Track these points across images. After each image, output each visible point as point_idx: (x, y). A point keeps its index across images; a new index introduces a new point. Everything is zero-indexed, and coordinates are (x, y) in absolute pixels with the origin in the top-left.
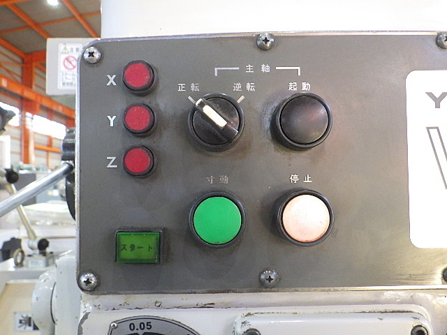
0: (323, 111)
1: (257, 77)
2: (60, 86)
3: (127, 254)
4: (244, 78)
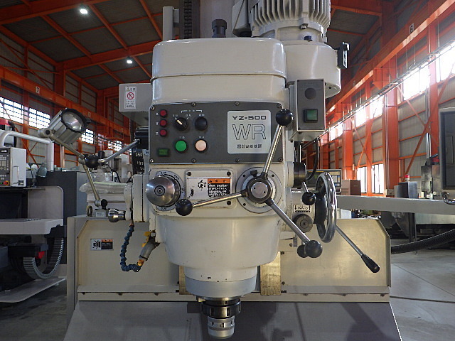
0: (205, 123)
1: (191, 113)
2: (126, 107)
3: (161, 154)
4: (188, 113)
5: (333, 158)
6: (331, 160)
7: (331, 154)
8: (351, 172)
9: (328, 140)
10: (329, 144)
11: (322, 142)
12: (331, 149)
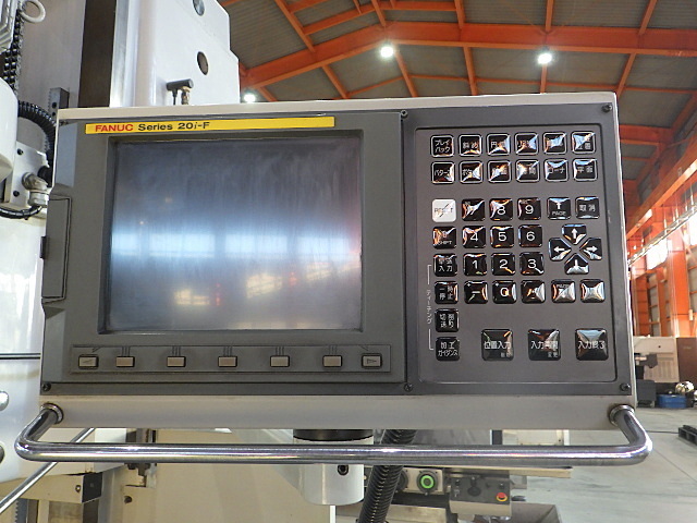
5: (655, 300)
6: (653, 303)
7: (652, 292)
8: (687, 324)
9: (645, 269)
10: (647, 276)
11: (634, 272)
12: (652, 284)
